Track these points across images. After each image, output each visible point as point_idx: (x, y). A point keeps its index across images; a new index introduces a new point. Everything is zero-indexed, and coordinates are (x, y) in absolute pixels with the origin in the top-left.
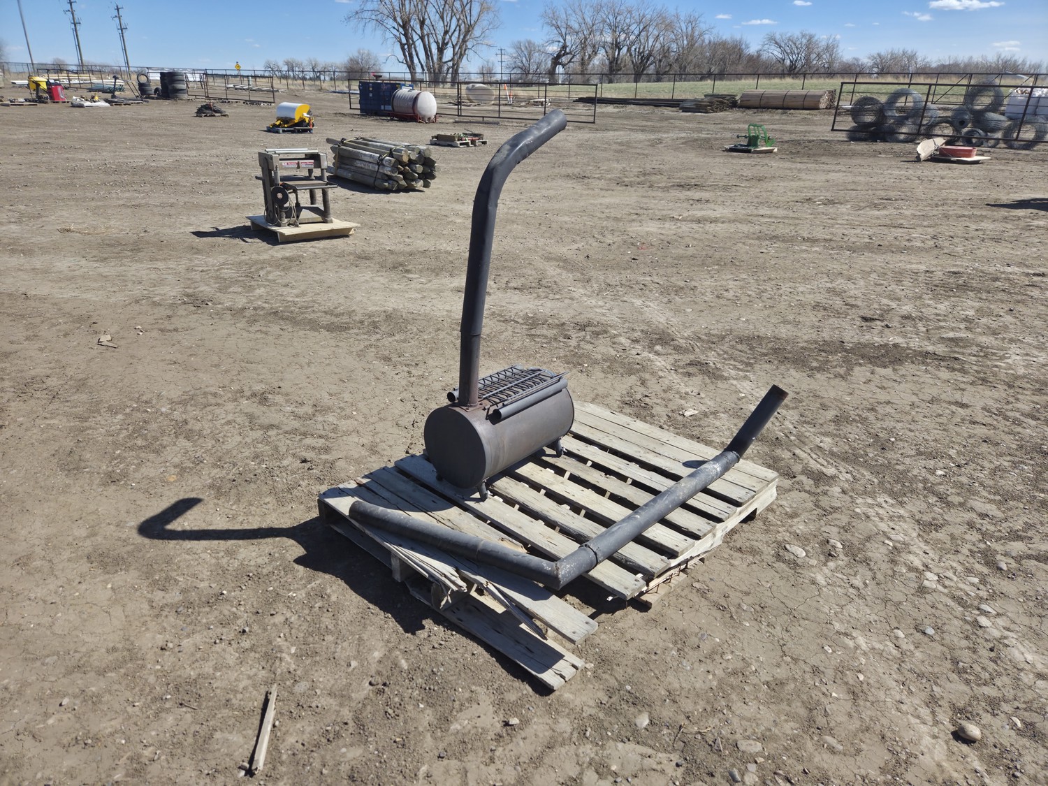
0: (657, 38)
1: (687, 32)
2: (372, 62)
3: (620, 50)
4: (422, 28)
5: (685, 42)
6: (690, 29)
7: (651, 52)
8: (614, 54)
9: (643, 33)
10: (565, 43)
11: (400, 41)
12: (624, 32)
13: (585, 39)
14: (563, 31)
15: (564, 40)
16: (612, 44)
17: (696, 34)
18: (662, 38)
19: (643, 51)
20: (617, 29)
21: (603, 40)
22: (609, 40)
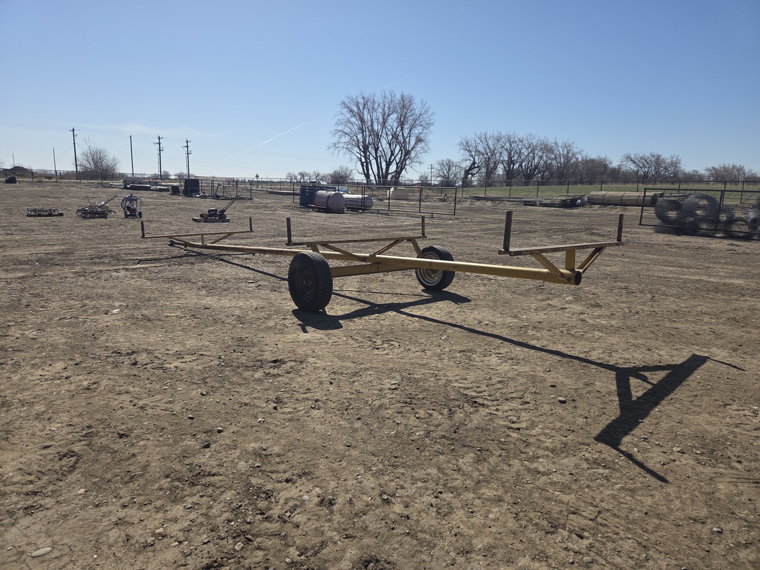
1: (563, 154)
3: (514, 165)
4: (376, 152)
6: (565, 152)
7: (536, 166)
8: (509, 168)
9: (531, 155)
10: (474, 161)
11: (361, 160)
12: (517, 153)
13: (489, 158)
14: (473, 153)
15: (474, 159)
16: (508, 161)
17: (570, 155)
18: (545, 158)
19: (531, 166)
20: (512, 152)
21: (502, 159)
22: (506, 159)
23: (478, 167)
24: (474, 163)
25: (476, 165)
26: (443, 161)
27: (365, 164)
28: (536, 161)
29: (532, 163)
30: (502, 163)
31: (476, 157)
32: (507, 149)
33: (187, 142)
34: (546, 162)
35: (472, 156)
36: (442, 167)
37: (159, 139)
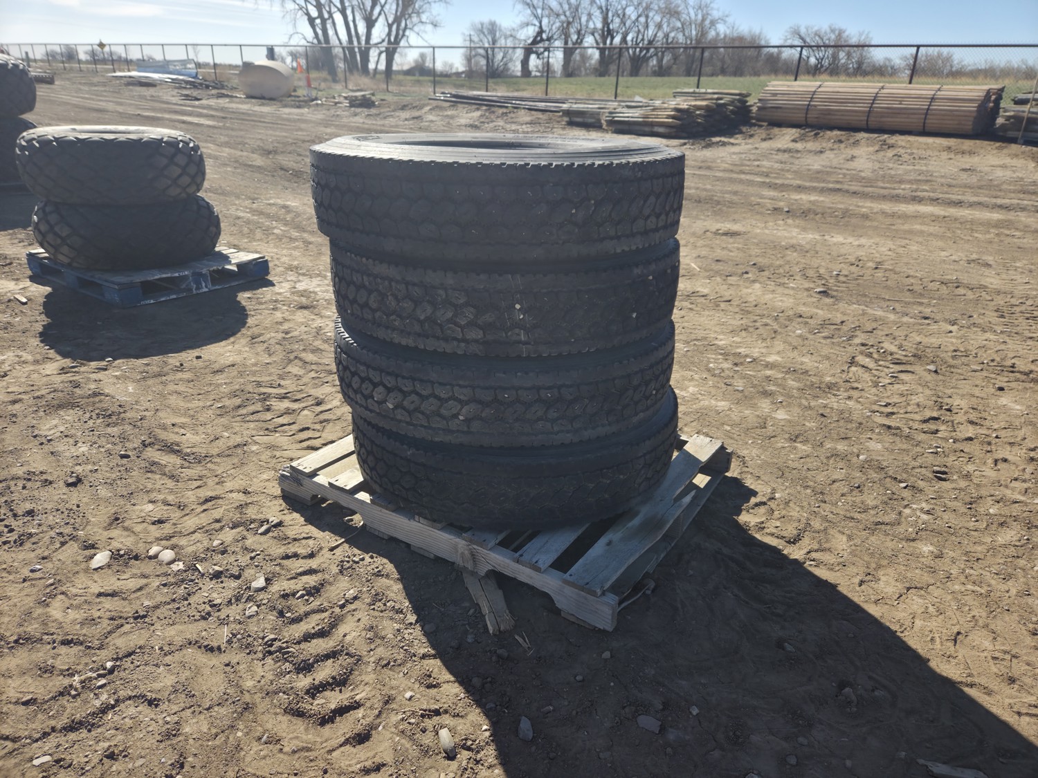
0: (659, 26)
1: (696, 20)
3: (613, 38)
5: (694, 33)
6: (700, 17)
7: (650, 42)
8: (605, 43)
9: (642, 19)
10: (541, 27)
11: (308, 14)
12: (619, 16)
13: (569, 23)
14: (539, 11)
15: (540, 23)
16: (603, 30)
17: (707, 22)
18: (665, 26)
19: (643, 40)
20: (610, 14)
21: (591, 25)
22: (599, 25)
23: (549, 39)
24: (541, 32)
25: (544, 36)
26: (482, 24)
27: (318, 21)
28: (651, 32)
29: (643, 36)
30: (593, 34)
31: (545, 21)
32: (600, 8)
34: (667, 36)
35: (536, 17)
36: (482, 36)
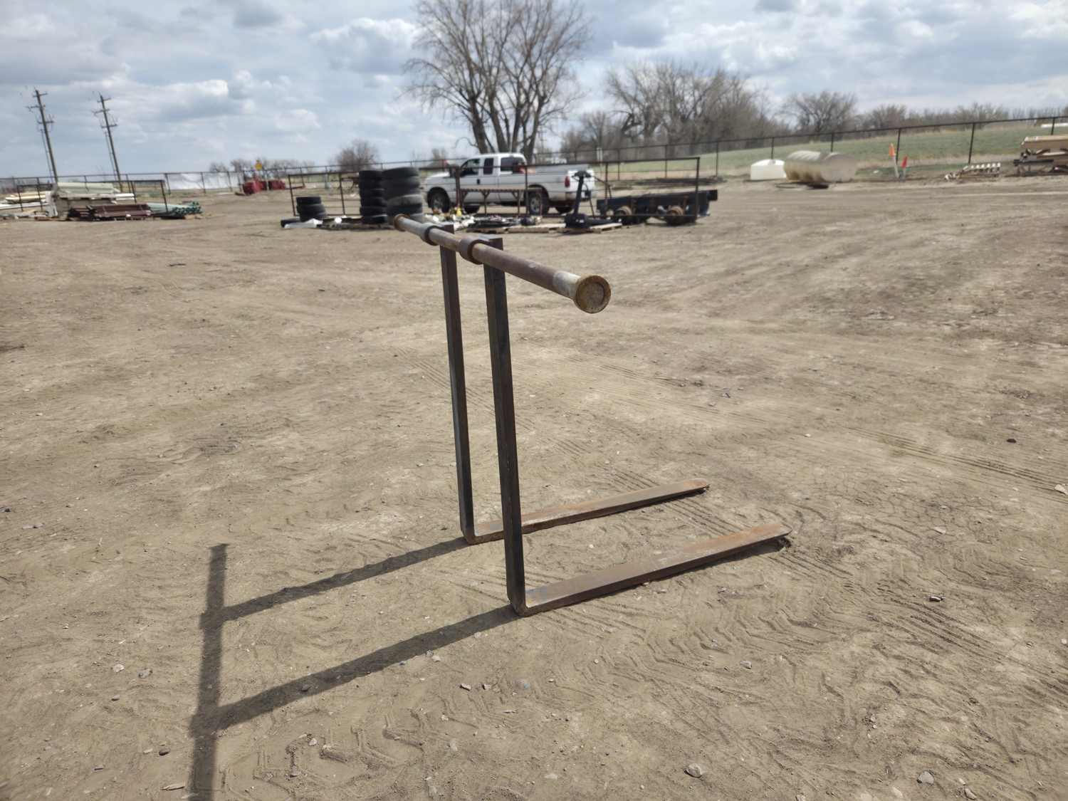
2: (369, 153)
4: (491, 105)
10: (632, 113)
24: (631, 116)
33: (103, 101)
37: (38, 96)
